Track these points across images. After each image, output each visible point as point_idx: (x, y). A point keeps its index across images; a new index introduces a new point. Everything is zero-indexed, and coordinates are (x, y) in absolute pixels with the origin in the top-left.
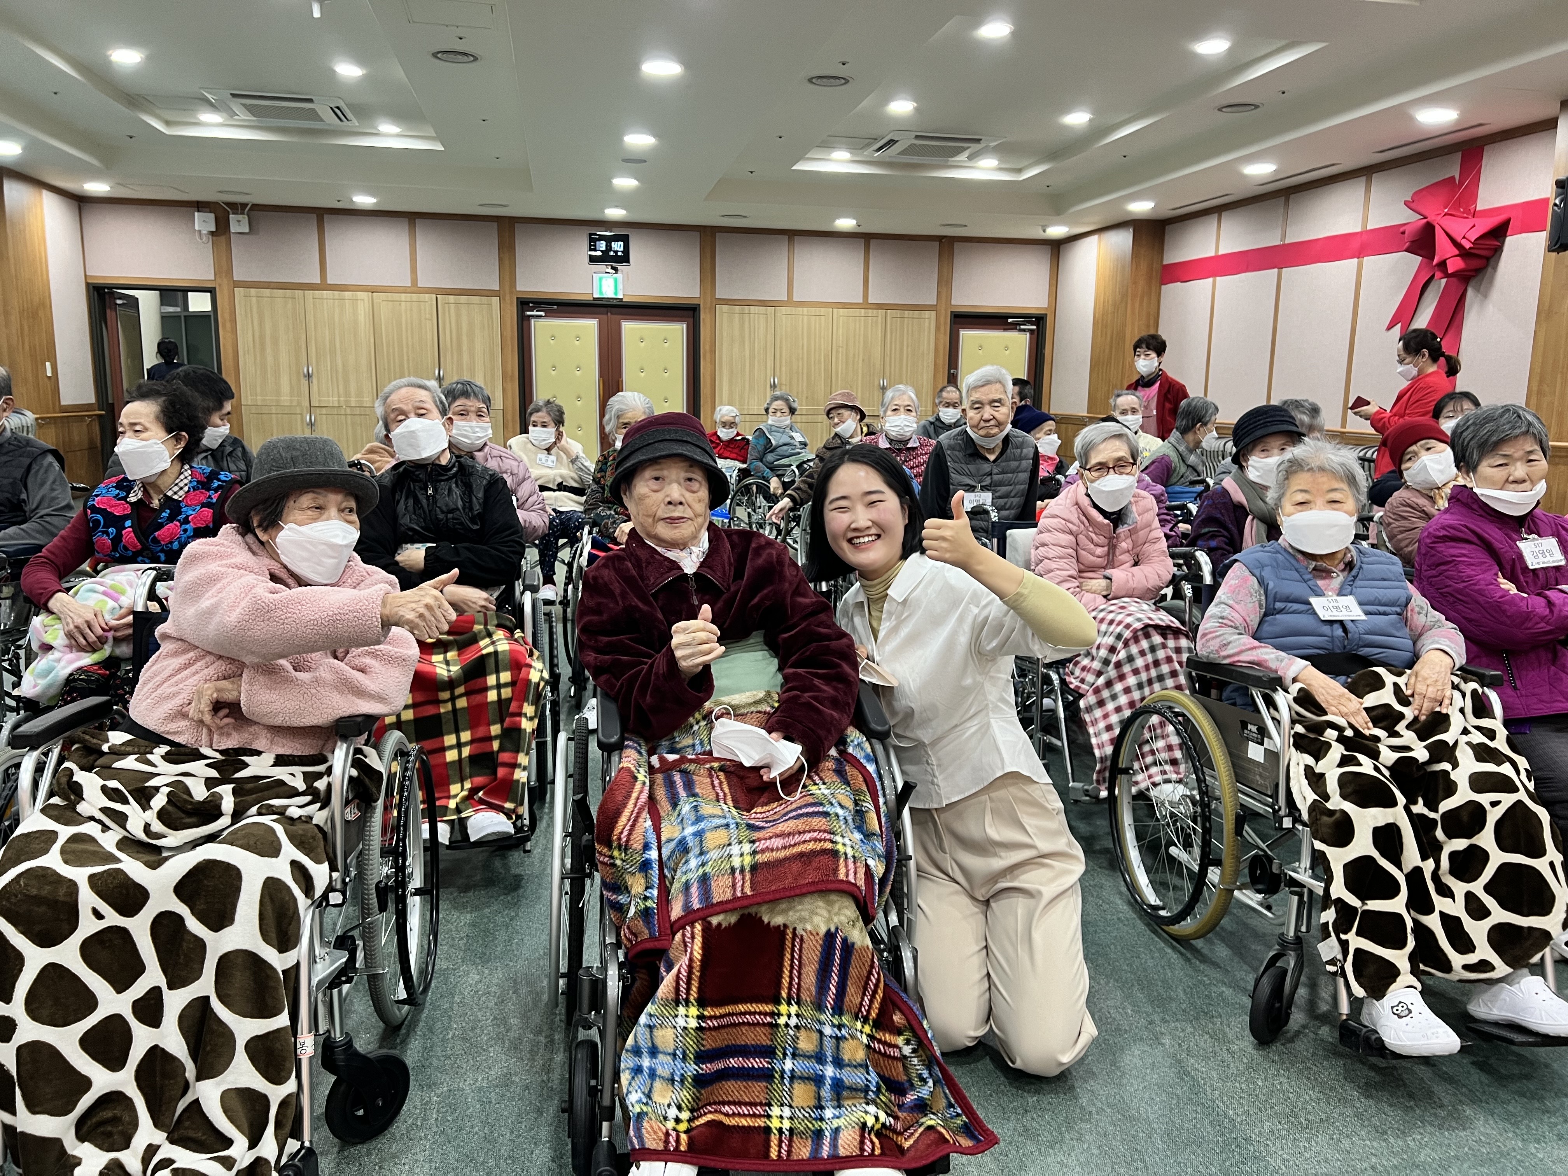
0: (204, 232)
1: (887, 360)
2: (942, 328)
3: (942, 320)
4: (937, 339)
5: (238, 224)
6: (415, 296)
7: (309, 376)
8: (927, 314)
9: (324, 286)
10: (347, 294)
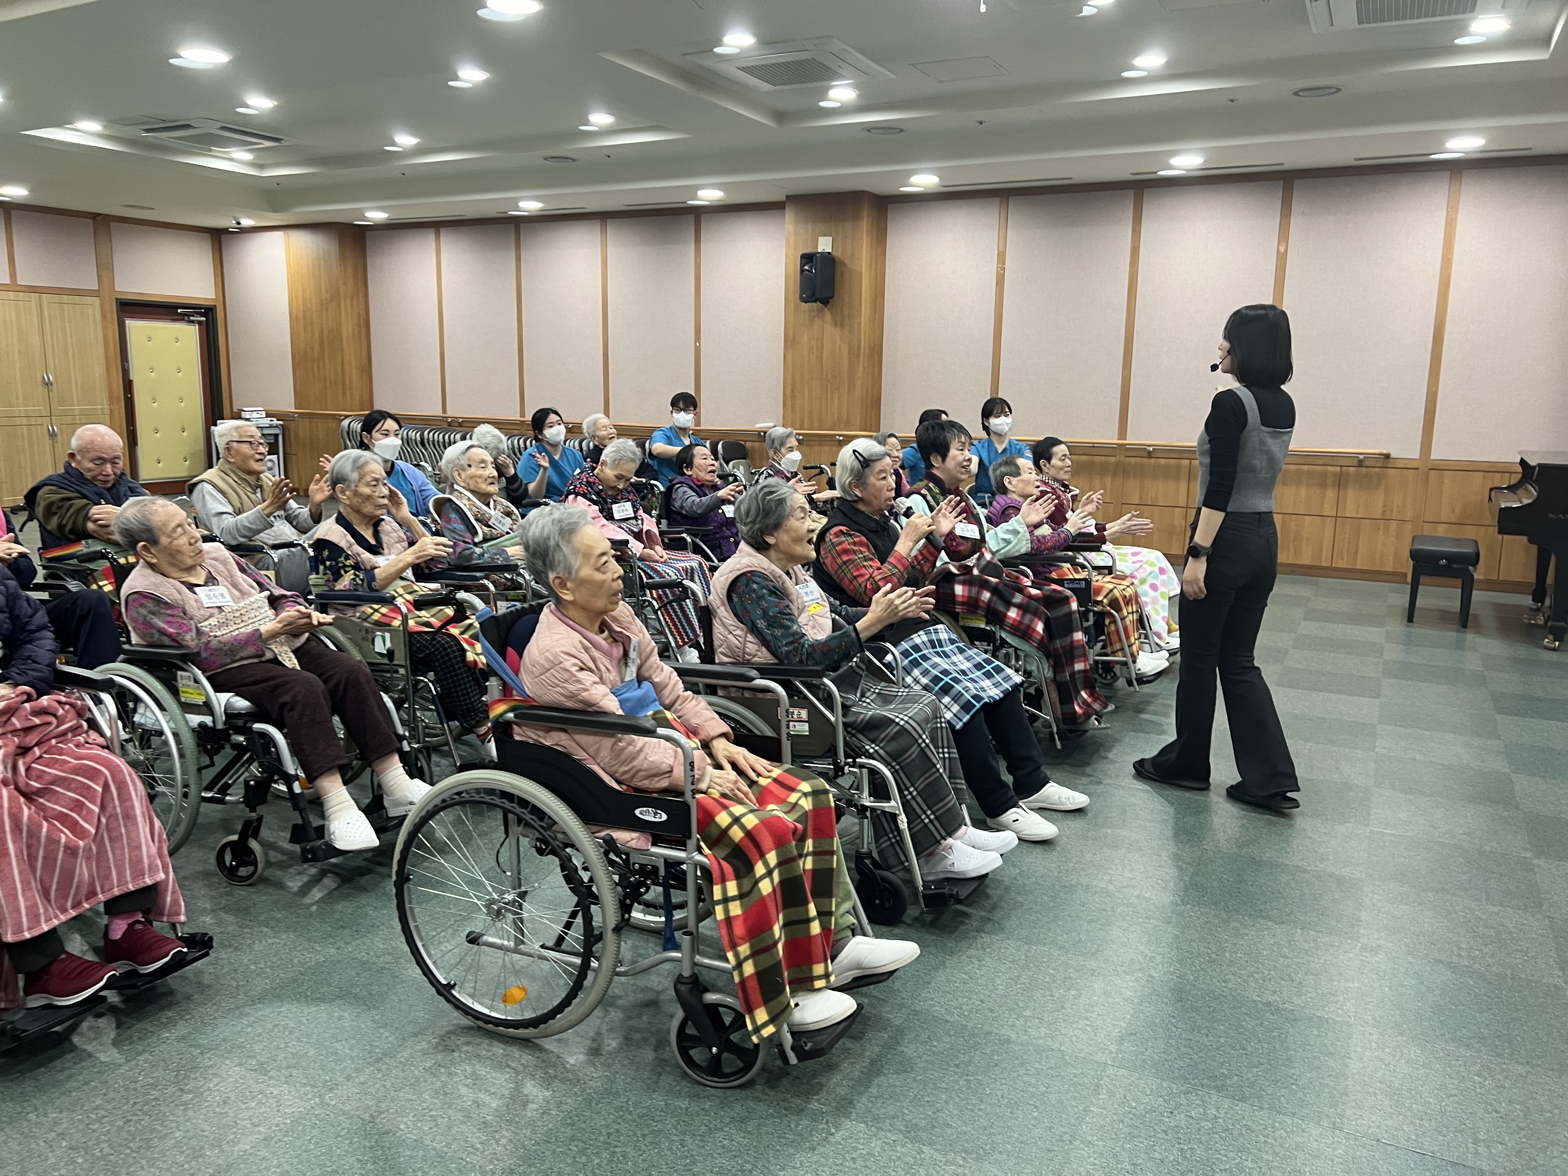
1: (49, 351)
2: (109, 315)
3: (107, 308)
4: (104, 328)
8: (89, 300)
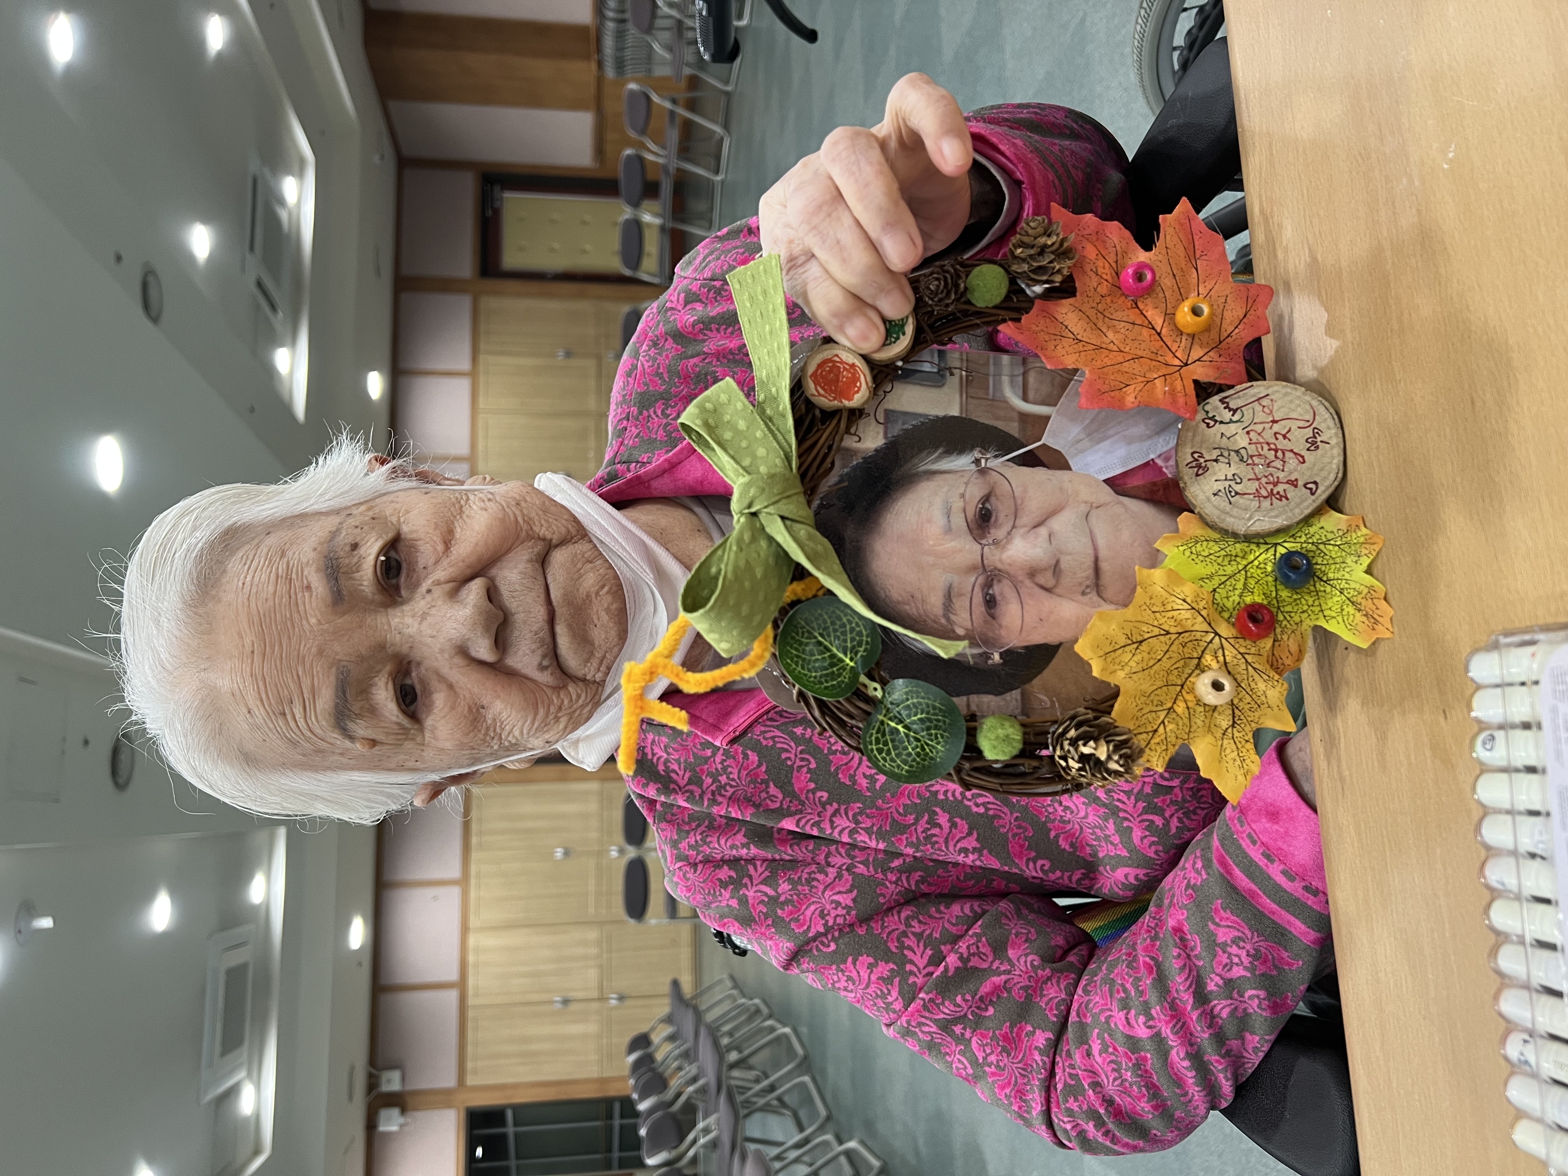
0: (401, 1120)
2: (498, 288)
3: (489, 288)
5: (392, 1082)
6: (473, 881)
7: (566, 1002)
9: (461, 985)
10: (471, 958)
